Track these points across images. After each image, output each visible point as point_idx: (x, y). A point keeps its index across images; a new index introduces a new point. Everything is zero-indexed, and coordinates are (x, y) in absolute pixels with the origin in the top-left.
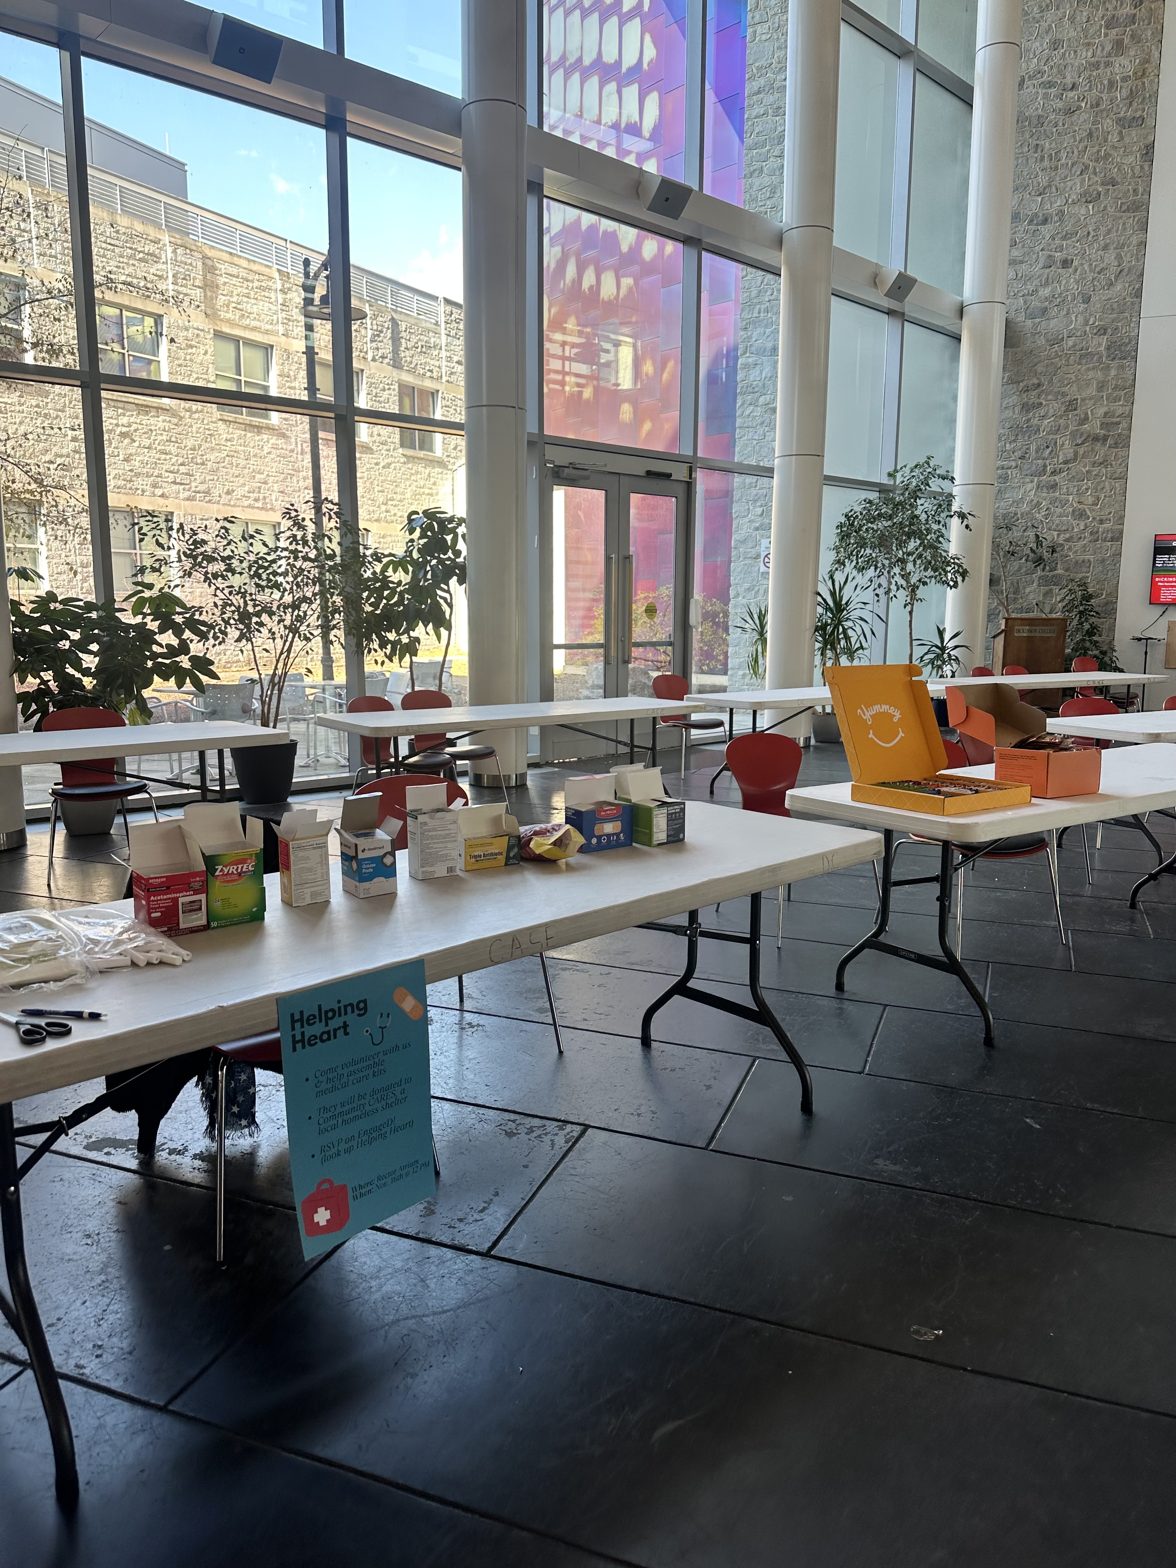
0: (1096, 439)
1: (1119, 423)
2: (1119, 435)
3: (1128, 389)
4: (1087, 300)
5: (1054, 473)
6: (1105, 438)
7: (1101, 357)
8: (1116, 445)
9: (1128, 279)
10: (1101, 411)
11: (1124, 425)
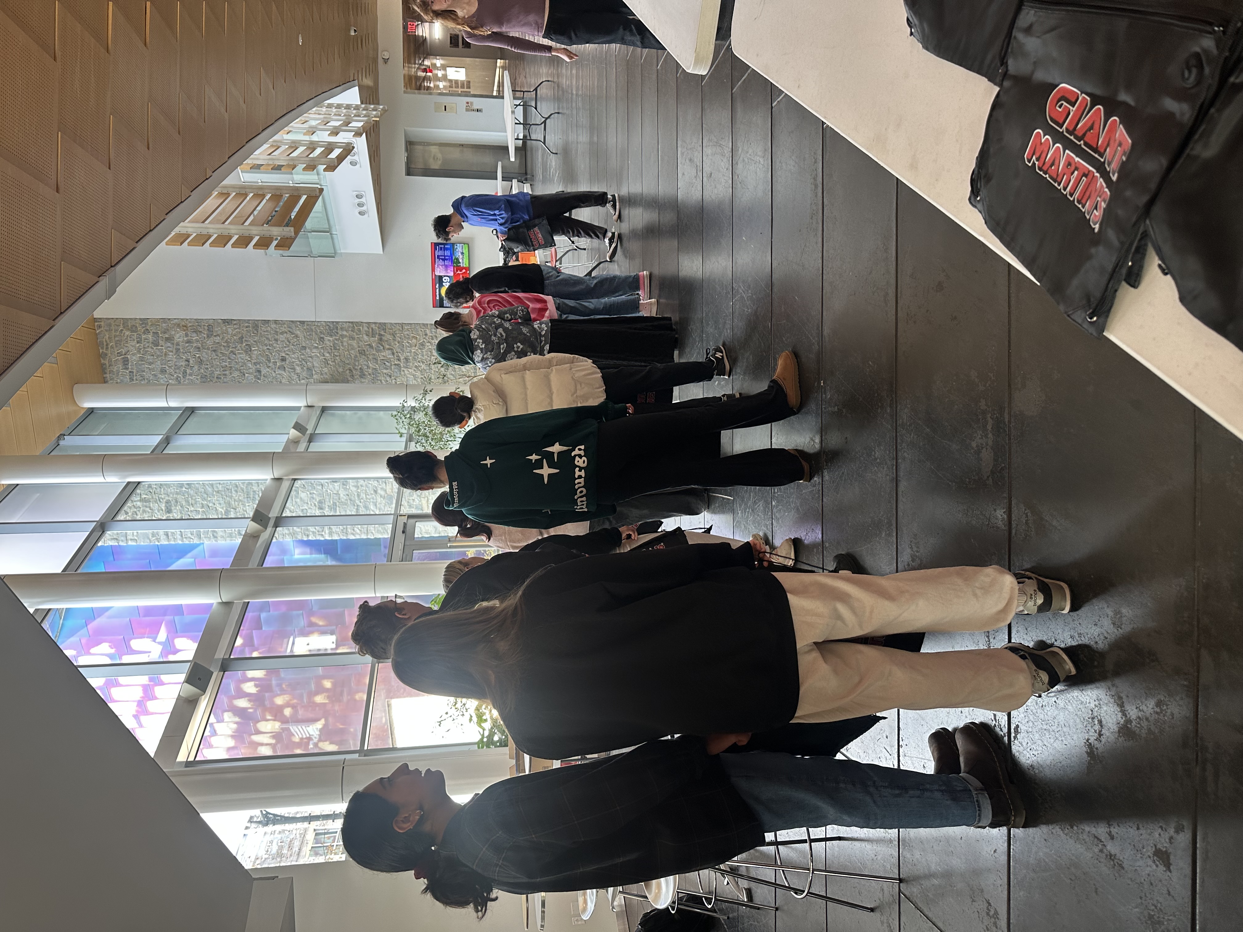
0: (381, 339)
1: (372, 329)
2: (379, 328)
3: (355, 326)
4: (304, 348)
5: (399, 360)
6: (380, 335)
7: (336, 339)
8: (384, 330)
9: (294, 328)
10: (366, 337)
11: (373, 326)
